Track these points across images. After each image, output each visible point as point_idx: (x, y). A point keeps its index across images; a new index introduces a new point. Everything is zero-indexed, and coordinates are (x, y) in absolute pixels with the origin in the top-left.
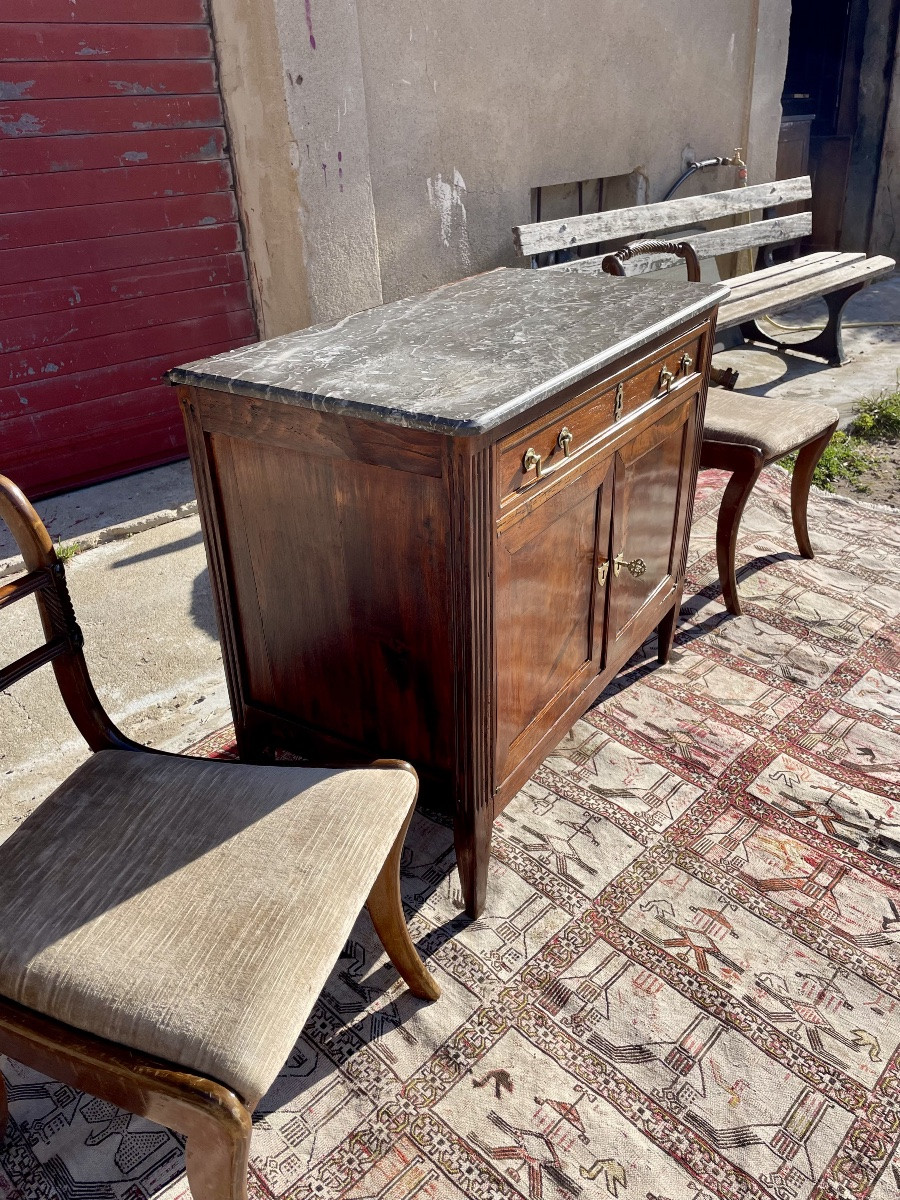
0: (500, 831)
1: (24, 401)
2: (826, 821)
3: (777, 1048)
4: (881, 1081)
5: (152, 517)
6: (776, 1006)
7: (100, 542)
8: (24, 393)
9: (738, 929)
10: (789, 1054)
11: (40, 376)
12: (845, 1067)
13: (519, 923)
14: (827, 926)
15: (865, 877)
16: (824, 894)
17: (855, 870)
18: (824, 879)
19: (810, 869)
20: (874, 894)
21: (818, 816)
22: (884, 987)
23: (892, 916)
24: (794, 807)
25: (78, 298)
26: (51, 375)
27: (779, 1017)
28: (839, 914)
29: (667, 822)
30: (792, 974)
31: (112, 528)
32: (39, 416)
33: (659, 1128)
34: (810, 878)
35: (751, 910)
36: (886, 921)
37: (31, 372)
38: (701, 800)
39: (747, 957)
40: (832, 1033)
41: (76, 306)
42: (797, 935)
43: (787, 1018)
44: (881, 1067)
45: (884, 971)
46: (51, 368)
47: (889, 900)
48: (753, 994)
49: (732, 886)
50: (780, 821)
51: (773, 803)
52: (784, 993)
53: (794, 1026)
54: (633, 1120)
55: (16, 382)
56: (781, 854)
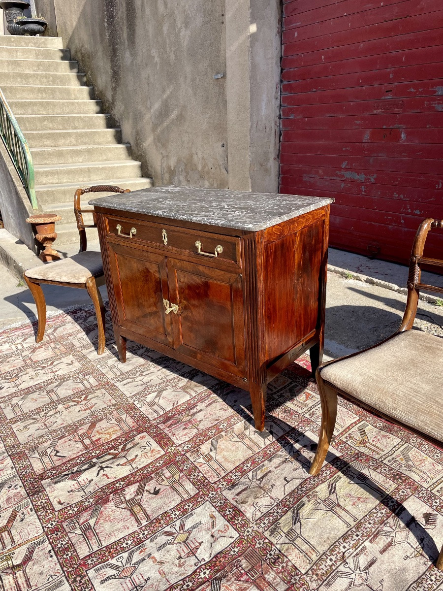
0: (154, 367)
1: (402, 221)
2: (116, 455)
3: (38, 410)
4: (11, 428)
5: (386, 283)
6: (50, 414)
7: (365, 281)
8: (404, 218)
9: (81, 412)
10: (35, 412)
11: (412, 214)
12: (21, 422)
13: (115, 370)
14: (67, 434)
15: (80, 454)
16: (80, 439)
17: (85, 452)
18: (87, 441)
19: (94, 439)
20: (70, 453)
21: (120, 453)
22: (35, 440)
23: (58, 454)
24: (129, 446)
25: (440, 186)
26: (417, 215)
27: (46, 414)
28: (70, 440)
29: (138, 406)
30: (57, 421)
31: (373, 279)
32: (406, 229)
33: (38, 386)
34: (89, 437)
35: (87, 417)
36: (58, 452)
37: (409, 211)
38: (147, 418)
39: (70, 412)
40: (33, 423)
41: (438, 189)
42: (70, 426)
43: (45, 415)
44: (15, 430)
45: (40, 442)
46: (418, 212)
47: (64, 457)
48: (57, 410)
49: (99, 414)
50: (123, 439)
51: (134, 439)
52: (53, 417)
53: (41, 416)
54: (44, 382)
55: (403, 213)
56: (106, 432)
